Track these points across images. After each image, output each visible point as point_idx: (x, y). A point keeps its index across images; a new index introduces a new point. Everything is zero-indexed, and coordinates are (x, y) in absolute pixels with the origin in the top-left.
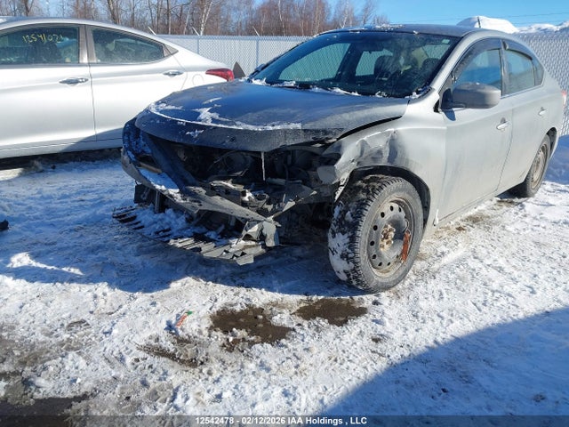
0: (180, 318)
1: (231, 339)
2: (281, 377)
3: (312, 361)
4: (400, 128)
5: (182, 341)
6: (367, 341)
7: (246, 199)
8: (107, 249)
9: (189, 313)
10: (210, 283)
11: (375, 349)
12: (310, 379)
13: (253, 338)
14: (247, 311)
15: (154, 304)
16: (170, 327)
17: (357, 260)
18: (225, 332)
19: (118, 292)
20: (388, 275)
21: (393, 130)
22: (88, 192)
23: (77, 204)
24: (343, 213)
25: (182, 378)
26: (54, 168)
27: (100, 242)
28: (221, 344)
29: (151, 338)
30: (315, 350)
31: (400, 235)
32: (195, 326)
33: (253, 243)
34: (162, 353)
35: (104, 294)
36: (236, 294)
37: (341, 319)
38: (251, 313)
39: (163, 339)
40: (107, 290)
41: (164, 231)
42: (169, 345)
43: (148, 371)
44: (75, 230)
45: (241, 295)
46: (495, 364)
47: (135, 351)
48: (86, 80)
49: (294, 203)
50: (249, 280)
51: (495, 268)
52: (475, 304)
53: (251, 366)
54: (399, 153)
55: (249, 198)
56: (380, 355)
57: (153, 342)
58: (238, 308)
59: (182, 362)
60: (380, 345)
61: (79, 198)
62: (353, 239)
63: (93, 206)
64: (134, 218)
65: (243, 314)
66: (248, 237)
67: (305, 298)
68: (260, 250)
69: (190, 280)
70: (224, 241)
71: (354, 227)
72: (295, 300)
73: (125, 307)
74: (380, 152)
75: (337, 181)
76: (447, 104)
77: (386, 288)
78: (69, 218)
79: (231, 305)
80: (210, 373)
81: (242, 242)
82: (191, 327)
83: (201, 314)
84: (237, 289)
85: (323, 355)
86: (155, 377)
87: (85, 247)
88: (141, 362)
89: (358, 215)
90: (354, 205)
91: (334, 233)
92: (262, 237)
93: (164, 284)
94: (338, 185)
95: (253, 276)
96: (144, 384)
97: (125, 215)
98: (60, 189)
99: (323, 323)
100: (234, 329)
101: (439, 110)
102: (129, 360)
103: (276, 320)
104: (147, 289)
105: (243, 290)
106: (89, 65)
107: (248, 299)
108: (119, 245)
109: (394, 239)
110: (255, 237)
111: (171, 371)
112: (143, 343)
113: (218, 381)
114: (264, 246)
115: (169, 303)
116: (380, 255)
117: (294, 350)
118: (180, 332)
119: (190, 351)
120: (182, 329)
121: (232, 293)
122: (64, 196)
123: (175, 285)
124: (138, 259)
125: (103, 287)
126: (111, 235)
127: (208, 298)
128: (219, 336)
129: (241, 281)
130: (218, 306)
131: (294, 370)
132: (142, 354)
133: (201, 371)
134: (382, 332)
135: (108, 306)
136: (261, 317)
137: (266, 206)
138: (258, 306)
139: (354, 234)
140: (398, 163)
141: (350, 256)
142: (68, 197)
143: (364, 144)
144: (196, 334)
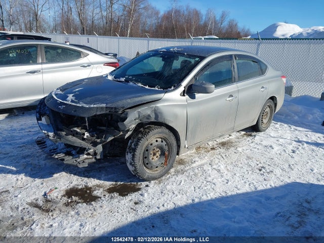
0: (51, 190)
1: (70, 201)
2: (83, 218)
3: (100, 212)
4: (159, 105)
5: (47, 201)
6: (132, 203)
7: (85, 137)
8: (31, 157)
9: (56, 188)
10: (72, 175)
11: (133, 207)
12: (95, 219)
13: (79, 201)
14: (84, 188)
15: (42, 184)
16: (45, 194)
17: (136, 166)
18: (69, 198)
19: (28, 178)
20: (156, 172)
21: (154, 106)
22: (35, 127)
23: (26, 133)
24: (131, 143)
25: (39, 217)
26: (23, 113)
27: (29, 154)
28: (64, 203)
29: (34, 199)
30: (105, 207)
31: (163, 154)
32: (56, 195)
33: (91, 157)
34: (36, 206)
35: (22, 179)
36: (82, 180)
37: (126, 193)
38: (85, 190)
39: (39, 200)
40: (24, 177)
41: (54, 150)
42: (40, 203)
43: (26, 214)
44: (20, 147)
45: (84, 181)
46: (184, 216)
47: (25, 204)
48: (40, 71)
49: (113, 138)
50: (91, 174)
51: (216, 170)
52: (195, 188)
53: (73, 213)
54: (159, 116)
55: (87, 136)
56: (134, 210)
57: (34, 201)
58: (80, 187)
59: (43, 210)
60: (137, 206)
61: (29, 130)
62: (134, 156)
63: (34, 135)
64: (45, 142)
65: (81, 190)
66: (88, 154)
67: (114, 183)
68: (94, 160)
69: (64, 173)
70: (77, 156)
71: (134, 150)
72: (108, 184)
73: (29, 185)
74: (149, 116)
75: (128, 129)
76: (190, 91)
77: (154, 179)
78: (21, 140)
79: (78, 186)
80: (52, 216)
81: (85, 156)
82: (54, 195)
83: (62, 189)
84: (83, 178)
85: (107, 209)
86: (28, 216)
87: (21, 156)
88: (26, 209)
89: (137, 145)
90: (135, 140)
91: (127, 153)
92: (95, 154)
93: (51, 174)
94: (128, 131)
95: (94, 172)
96: (22, 219)
97: (41, 141)
98: (22, 125)
99: (115, 195)
100: (73, 197)
101: (185, 94)
102: (20, 208)
103: (95, 193)
104: (42, 177)
105: (86, 179)
106: (42, 63)
107: (87, 183)
108: (38, 155)
109: (160, 155)
110: (91, 154)
111: (36, 214)
112: (30, 201)
113: (54, 219)
114: (95, 158)
115: (50, 183)
116: (150, 163)
117: (96, 206)
118: (48, 197)
119: (49, 205)
120: (49, 196)
121: (81, 180)
122: (22, 129)
123: (55, 175)
124: (44, 162)
125: (22, 176)
126: (36, 150)
127: (69, 182)
128: (65, 199)
129: (87, 174)
130: (72, 186)
131: (90, 215)
132: (27, 206)
133: (49, 215)
134: (141, 200)
135: (21, 184)
136: (88, 191)
137: (96, 140)
138: (90, 186)
139: (134, 153)
140: (160, 120)
141: (133, 163)
142: (24, 129)
143: (139, 113)
144: (55, 198)
